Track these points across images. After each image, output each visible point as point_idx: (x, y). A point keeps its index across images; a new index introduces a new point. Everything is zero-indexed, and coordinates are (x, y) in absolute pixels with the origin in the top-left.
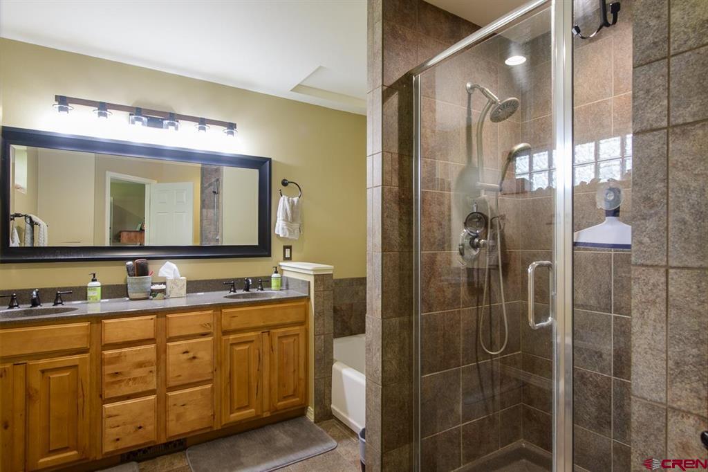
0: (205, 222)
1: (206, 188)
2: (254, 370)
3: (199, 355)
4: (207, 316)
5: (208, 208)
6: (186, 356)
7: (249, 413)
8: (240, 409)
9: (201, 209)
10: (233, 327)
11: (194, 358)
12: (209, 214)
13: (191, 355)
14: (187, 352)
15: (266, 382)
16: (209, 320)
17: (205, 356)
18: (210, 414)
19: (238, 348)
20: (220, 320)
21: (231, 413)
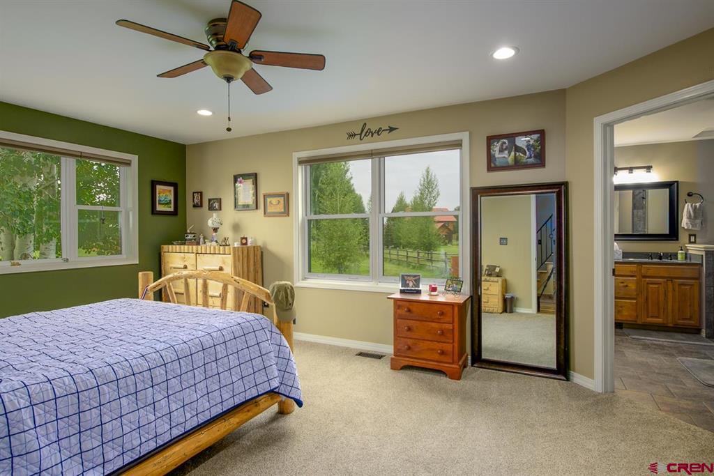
0: (636, 219)
1: (637, 195)
2: (662, 298)
3: (629, 285)
4: (633, 267)
5: (638, 209)
6: (622, 284)
7: (659, 320)
8: (652, 317)
9: (633, 210)
10: (648, 274)
11: (627, 286)
12: (639, 213)
13: (625, 284)
14: (622, 283)
15: (670, 307)
16: (635, 269)
17: (632, 286)
18: (635, 314)
19: (651, 286)
20: (641, 270)
21: (648, 318)
